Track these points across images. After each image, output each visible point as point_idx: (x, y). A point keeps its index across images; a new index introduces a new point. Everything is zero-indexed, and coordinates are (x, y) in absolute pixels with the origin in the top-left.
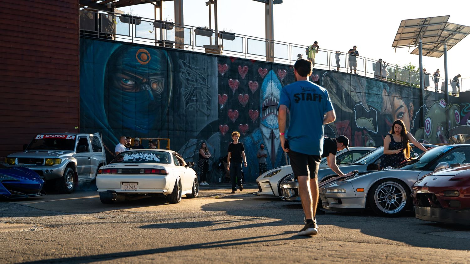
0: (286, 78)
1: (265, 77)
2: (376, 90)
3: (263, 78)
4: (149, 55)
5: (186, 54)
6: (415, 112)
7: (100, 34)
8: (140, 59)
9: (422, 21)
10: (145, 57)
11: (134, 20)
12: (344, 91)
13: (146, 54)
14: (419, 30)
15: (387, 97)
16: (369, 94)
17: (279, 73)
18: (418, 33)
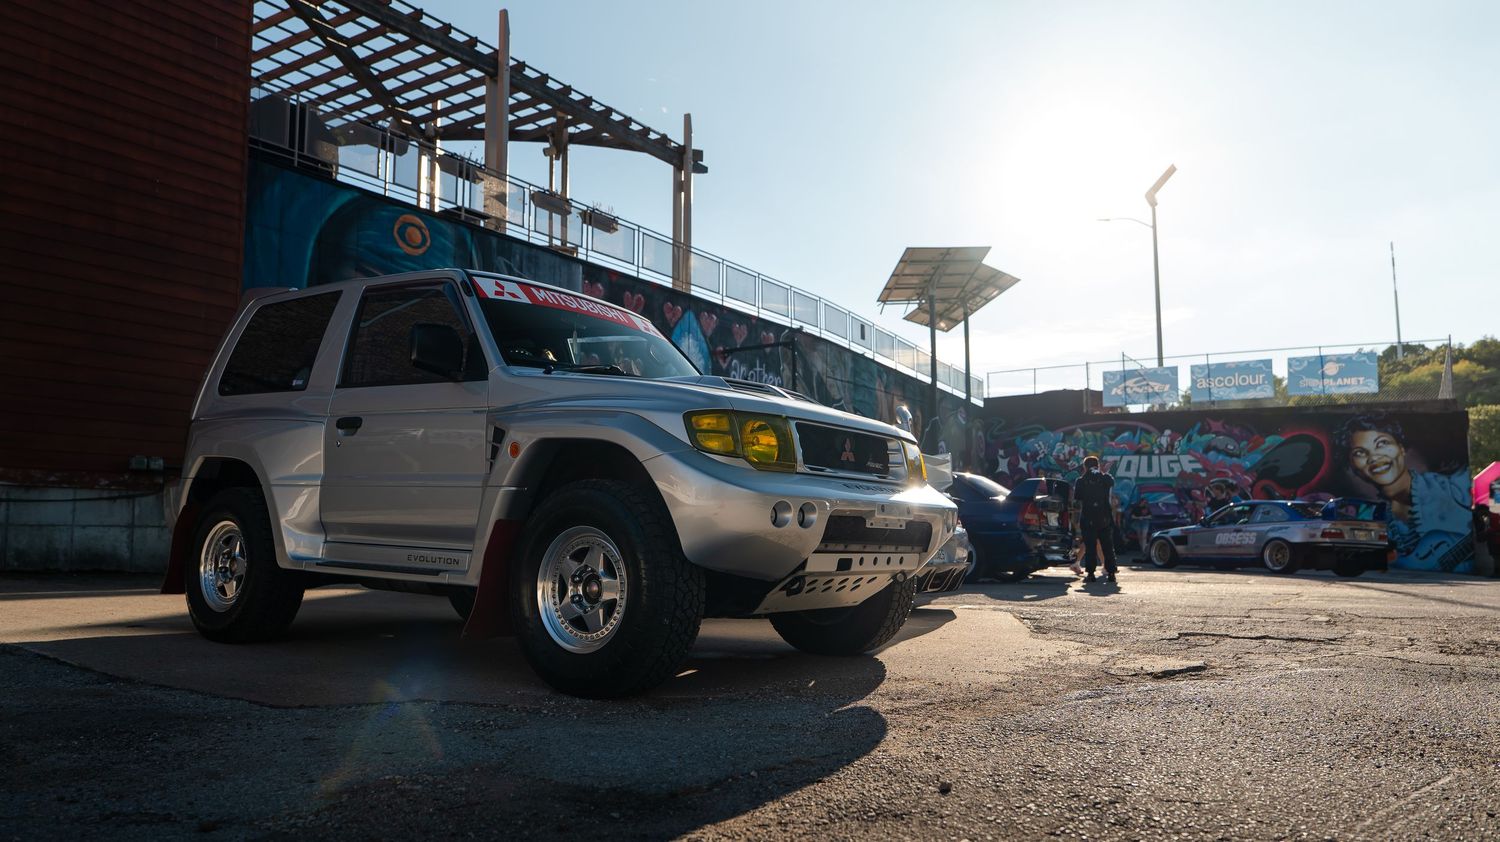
0: (715, 331)
1: (676, 324)
2: (866, 378)
3: (672, 325)
4: (427, 233)
5: (515, 245)
6: (924, 427)
7: (300, 156)
8: (403, 239)
9: (942, 254)
10: (417, 236)
11: (392, 142)
12: (815, 374)
13: (420, 228)
14: (932, 272)
15: (883, 394)
16: (855, 385)
17: (703, 320)
18: (927, 278)
